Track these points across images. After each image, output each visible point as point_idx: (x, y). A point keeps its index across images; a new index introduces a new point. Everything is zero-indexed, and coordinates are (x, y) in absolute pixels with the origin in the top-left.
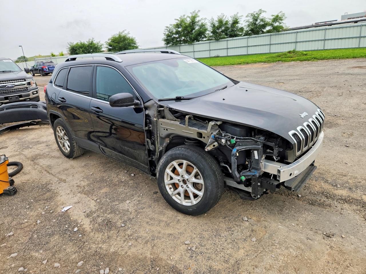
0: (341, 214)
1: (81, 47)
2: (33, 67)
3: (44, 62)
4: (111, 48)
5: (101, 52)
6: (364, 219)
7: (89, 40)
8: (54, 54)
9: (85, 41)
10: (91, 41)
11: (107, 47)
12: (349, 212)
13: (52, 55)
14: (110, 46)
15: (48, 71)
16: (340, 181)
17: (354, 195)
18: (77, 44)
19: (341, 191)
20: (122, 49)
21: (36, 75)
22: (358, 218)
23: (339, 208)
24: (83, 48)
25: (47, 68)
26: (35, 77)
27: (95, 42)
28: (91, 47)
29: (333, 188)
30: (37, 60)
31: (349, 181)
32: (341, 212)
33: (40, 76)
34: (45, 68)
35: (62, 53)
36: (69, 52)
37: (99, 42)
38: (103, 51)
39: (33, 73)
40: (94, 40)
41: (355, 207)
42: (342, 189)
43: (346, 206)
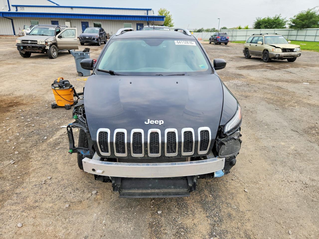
1: (266, 22)
2: (212, 36)
3: (220, 33)
4: (294, 24)
5: (283, 28)
7: (275, 16)
8: (241, 27)
9: (272, 17)
10: (277, 17)
11: (289, 24)
13: (240, 27)
14: (294, 23)
15: (220, 41)
18: (264, 19)
20: (304, 27)
21: (212, 43)
24: (267, 23)
25: (220, 38)
26: (211, 45)
27: (280, 18)
28: (275, 23)
30: (222, 31)
33: (214, 44)
34: (218, 38)
35: (247, 26)
36: (254, 26)
37: (285, 18)
38: (285, 28)
39: (210, 41)
40: (281, 16)
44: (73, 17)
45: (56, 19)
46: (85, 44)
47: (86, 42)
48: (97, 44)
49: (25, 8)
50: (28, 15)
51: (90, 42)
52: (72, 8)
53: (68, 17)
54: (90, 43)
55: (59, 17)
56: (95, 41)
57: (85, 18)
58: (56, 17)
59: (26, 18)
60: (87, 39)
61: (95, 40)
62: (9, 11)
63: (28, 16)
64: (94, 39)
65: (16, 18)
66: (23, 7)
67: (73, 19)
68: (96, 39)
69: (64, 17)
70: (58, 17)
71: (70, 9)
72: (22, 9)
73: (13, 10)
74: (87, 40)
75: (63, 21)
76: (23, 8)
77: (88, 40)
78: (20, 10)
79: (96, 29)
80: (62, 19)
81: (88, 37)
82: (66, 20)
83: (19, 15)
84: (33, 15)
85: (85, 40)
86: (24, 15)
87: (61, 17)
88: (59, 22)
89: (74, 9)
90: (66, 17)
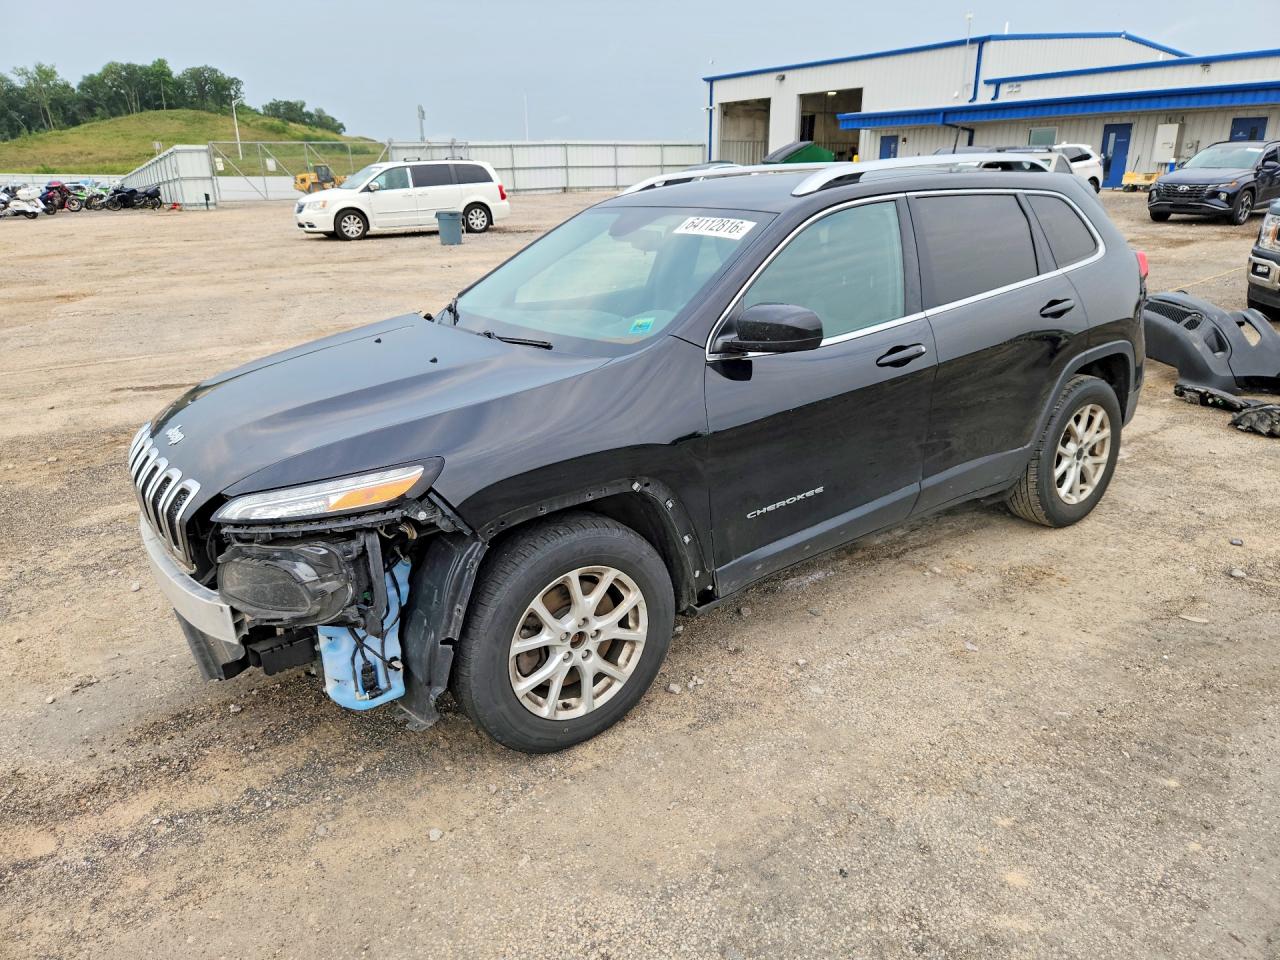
0: (87, 741)
6: (18, 772)
12: (71, 762)
16: (175, 853)
17: (87, 825)
19: (139, 814)
22: (35, 764)
23: (102, 755)
29: (176, 806)
31: (143, 883)
32: (89, 746)
41: (61, 788)
42: (141, 822)
43: (89, 775)
44: (1194, 103)
45: (1125, 114)
46: (1173, 216)
47: (1178, 208)
48: (1227, 219)
49: (1025, 85)
50: (1022, 112)
51: (1192, 206)
52: (1206, 62)
53: (1174, 104)
54: (1196, 211)
55: (1134, 107)
56: (1219, 205)
57: (1248, 100)
58: (1125, 108)
59: (1018, 122)
60: (1184, 195)
61: (1219, 198)
62: (970, 101)
63: (1021, 115)
64: (1215, 194)
65: (984, 126)
66: (1018, 83)
67: (1196, 112)
68: (1223, 196)
69: (1154, 105)
70: (1130, 108)
71: (1198, 68)
72: (1015, 90)
73: (985, 97)
74: (1177, 200)
75: (1152, 120)
76: (1018, 86)
77: (1184, 201)
78: (1007, 96)
79: (1249, 150)
80: (1149, 115)
81: (1187, 188)
82: (1167, 115)
83: (993, 113)
84: (1038, 111)
85: (1171, 198)
86: (1007, 112)
87: (1144, 106)
88: (1134, 128)
89: (1215, 68)
90: (1164, 105)
